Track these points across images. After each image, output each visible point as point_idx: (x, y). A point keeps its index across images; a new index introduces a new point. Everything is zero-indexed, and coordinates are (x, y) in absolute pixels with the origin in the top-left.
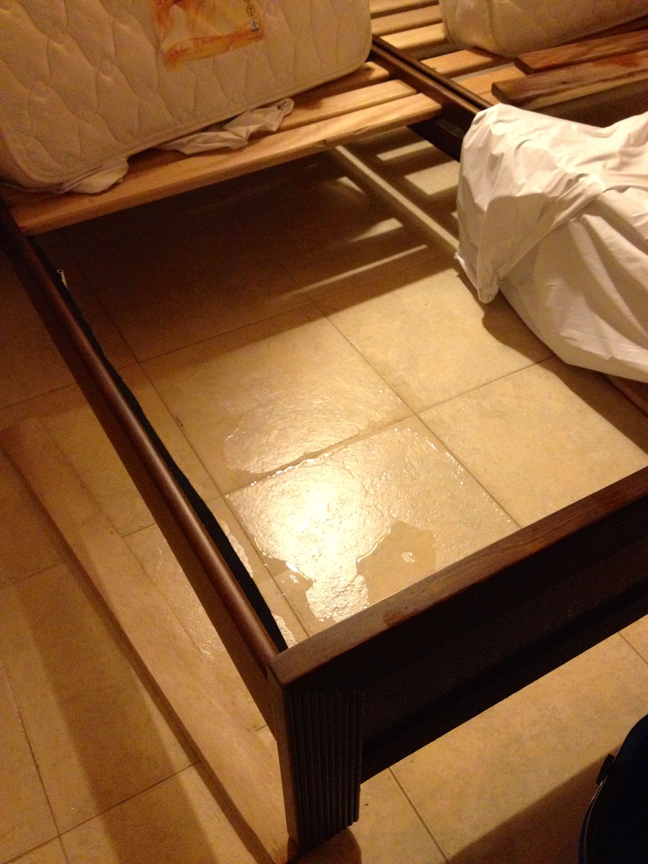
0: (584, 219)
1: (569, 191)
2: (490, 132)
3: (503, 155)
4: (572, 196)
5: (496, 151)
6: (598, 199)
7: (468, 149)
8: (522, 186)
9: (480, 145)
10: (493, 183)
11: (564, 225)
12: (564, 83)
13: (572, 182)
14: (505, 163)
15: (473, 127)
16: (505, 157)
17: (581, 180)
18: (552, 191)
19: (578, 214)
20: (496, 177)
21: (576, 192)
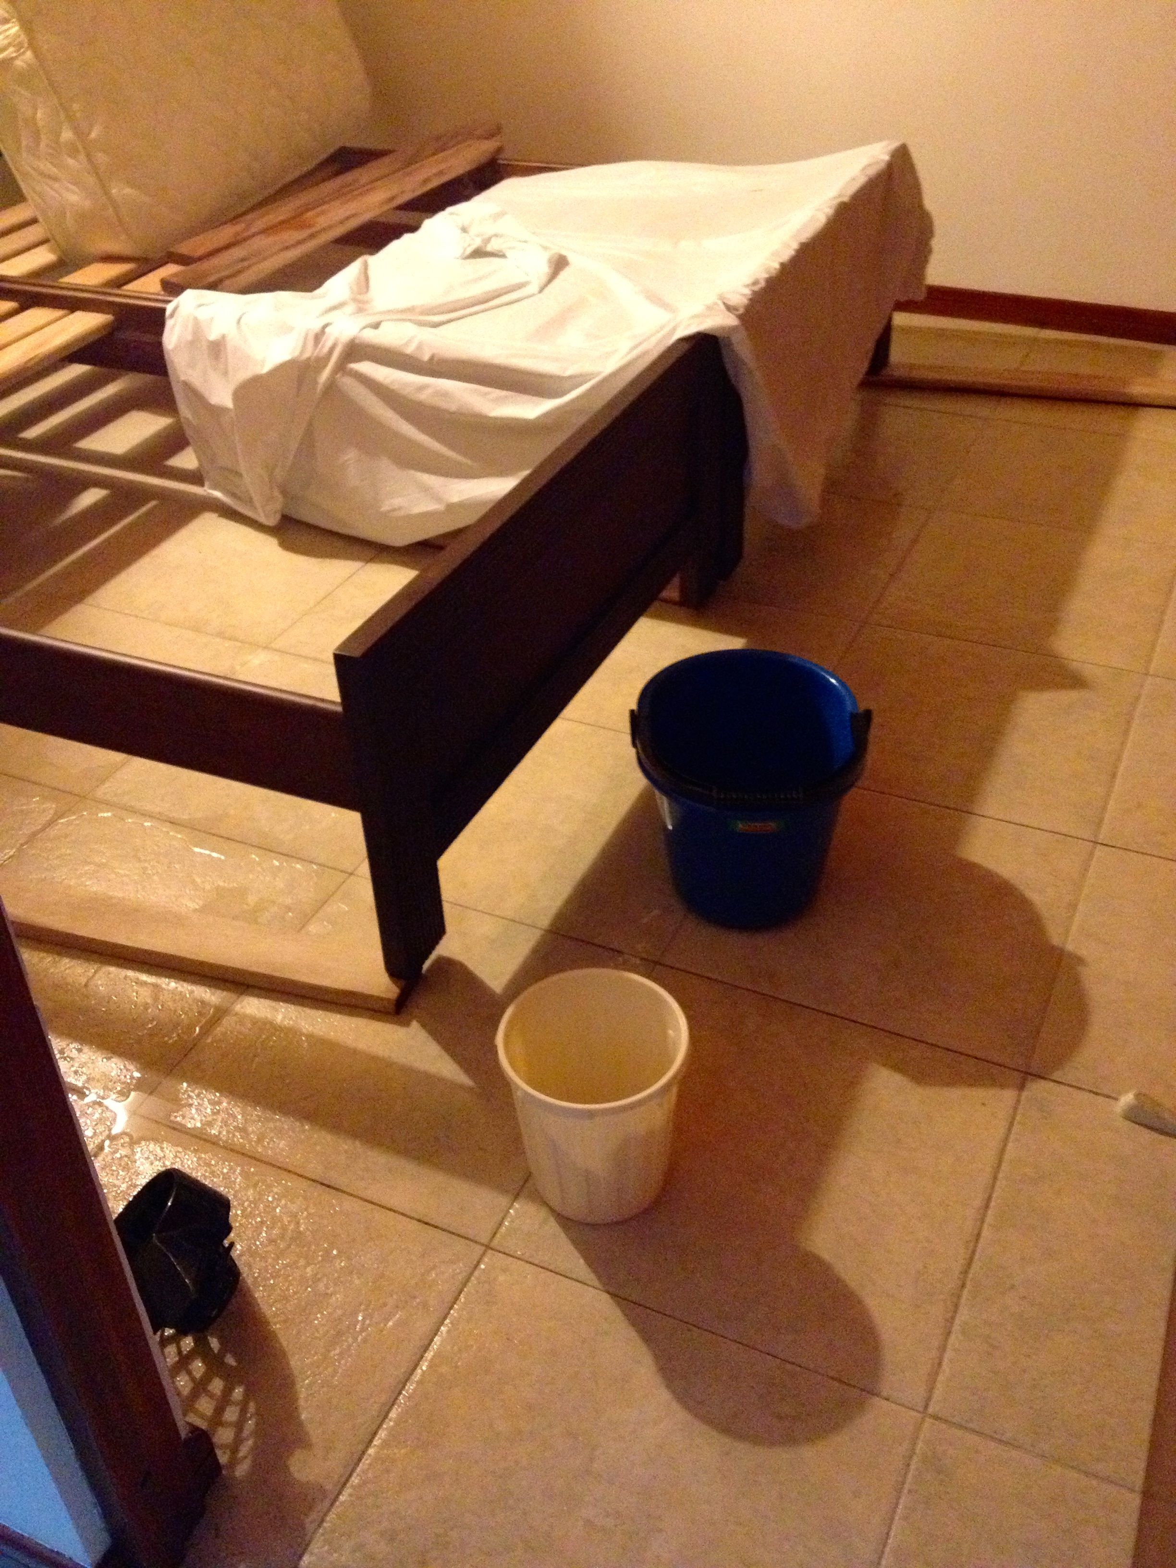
0: (351, 370)
1: (320, 346)
2: (196, 319)
3: (224, 337)
4: (326, 350)
5: (213, 336)
6: (357, 341)
7: (176, 348)
8: (263, 362)
9: (189, 338)
10: (226, 373)
11: (332, 387)
12: (243, 260)
13: (318, 337)
14: (230, 345)
15: (169, 323)
16: (228, 338)
17: (327, 330)
18: (302, 352)
19: (341, 367)
20: (226, 365)
21: (329, 344)
